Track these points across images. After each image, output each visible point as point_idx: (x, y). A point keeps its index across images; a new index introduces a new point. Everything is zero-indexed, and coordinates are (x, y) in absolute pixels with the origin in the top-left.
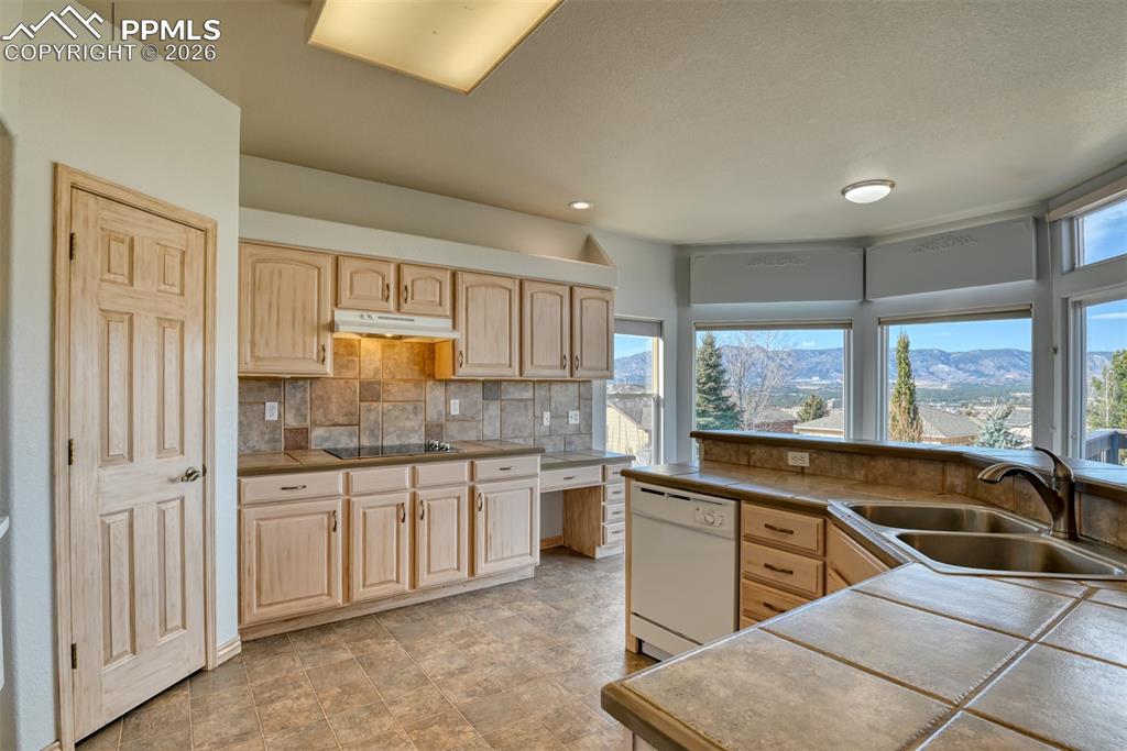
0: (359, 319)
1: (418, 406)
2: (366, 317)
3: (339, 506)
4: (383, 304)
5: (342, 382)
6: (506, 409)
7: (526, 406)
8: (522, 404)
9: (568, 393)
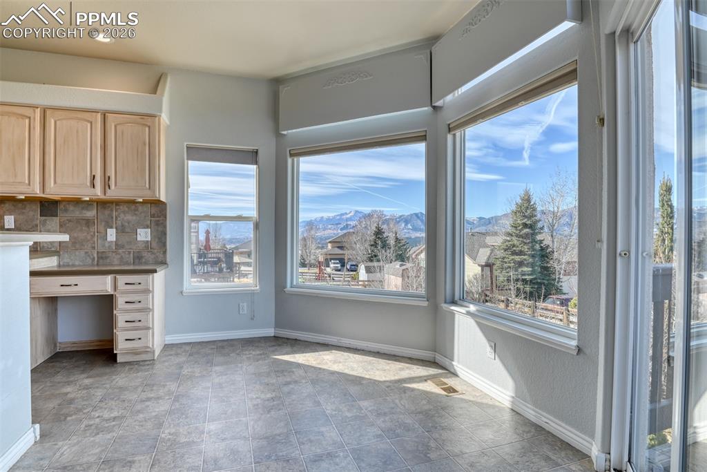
6: (65, 225)
7: (88, 223)
8: (84, 222)
9: (136, 212)
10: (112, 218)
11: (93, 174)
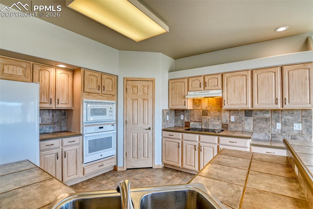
0: (193, 94)
1: (219, 118)
2: (195, 93)
3: (180, 142)
4: (200, 89)
5: (197, 110)
6: (256, 121)
7: (267, 120)
8: (264, 119)
9: (293, 115)
10: (279, 117)
11: (276, 97)
